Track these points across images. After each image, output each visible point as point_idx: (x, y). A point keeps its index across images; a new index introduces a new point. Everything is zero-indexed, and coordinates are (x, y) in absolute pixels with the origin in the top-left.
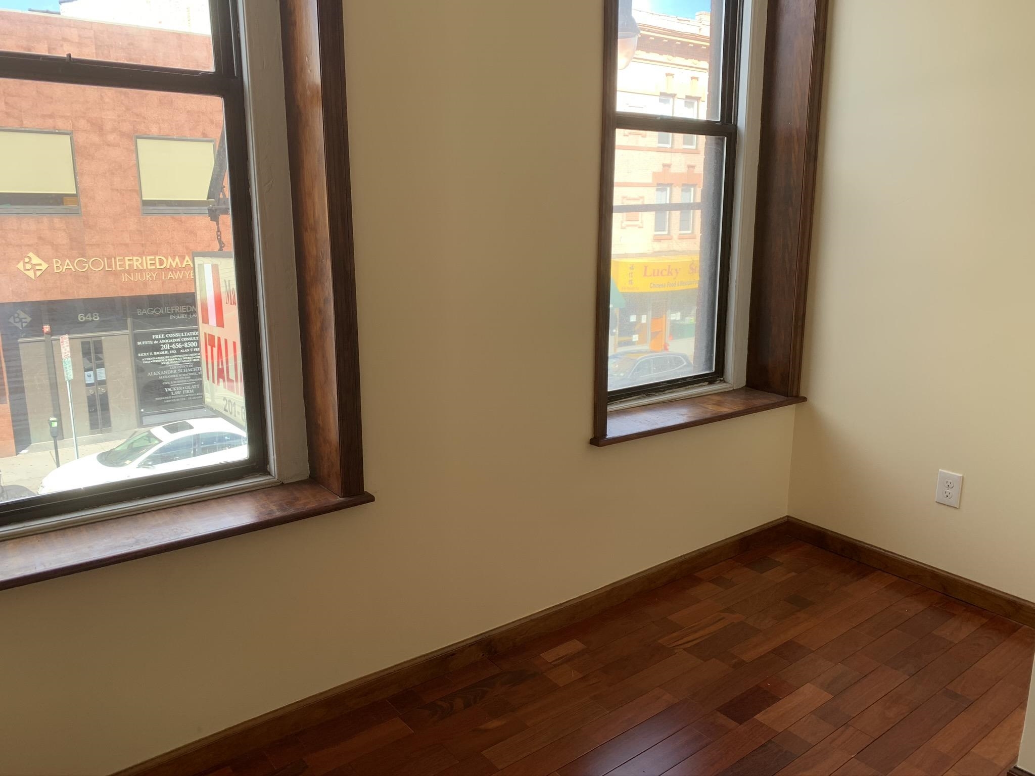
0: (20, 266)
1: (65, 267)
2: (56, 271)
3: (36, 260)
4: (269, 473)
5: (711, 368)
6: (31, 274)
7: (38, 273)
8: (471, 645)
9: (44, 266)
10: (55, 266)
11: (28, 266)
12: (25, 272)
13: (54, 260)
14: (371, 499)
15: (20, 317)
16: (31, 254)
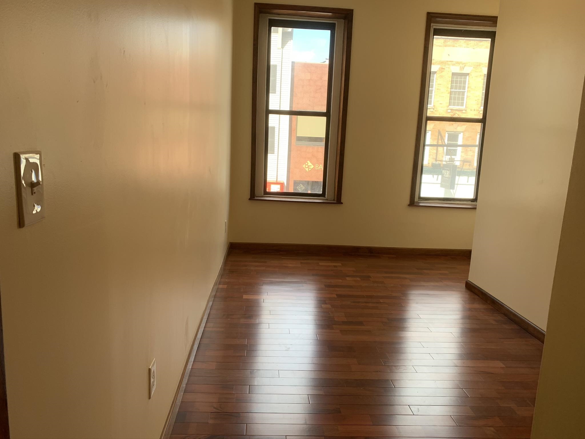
0: (304, 166)
1: (320, 168)
2: (316, 169)
3: (310, 164)
4: (325, 197)
5: (474, 197)
6: (307, 169)
7: (310, 169)
8: (365, 248)
9: (312, 167)
10: (316, 167)
11: (307, 166)
12: (305, 168)
13: (316, 165)
14: (342, 203)
15: (301, 187)
16: (308, 162)
